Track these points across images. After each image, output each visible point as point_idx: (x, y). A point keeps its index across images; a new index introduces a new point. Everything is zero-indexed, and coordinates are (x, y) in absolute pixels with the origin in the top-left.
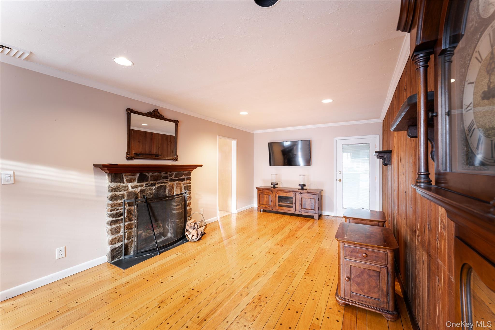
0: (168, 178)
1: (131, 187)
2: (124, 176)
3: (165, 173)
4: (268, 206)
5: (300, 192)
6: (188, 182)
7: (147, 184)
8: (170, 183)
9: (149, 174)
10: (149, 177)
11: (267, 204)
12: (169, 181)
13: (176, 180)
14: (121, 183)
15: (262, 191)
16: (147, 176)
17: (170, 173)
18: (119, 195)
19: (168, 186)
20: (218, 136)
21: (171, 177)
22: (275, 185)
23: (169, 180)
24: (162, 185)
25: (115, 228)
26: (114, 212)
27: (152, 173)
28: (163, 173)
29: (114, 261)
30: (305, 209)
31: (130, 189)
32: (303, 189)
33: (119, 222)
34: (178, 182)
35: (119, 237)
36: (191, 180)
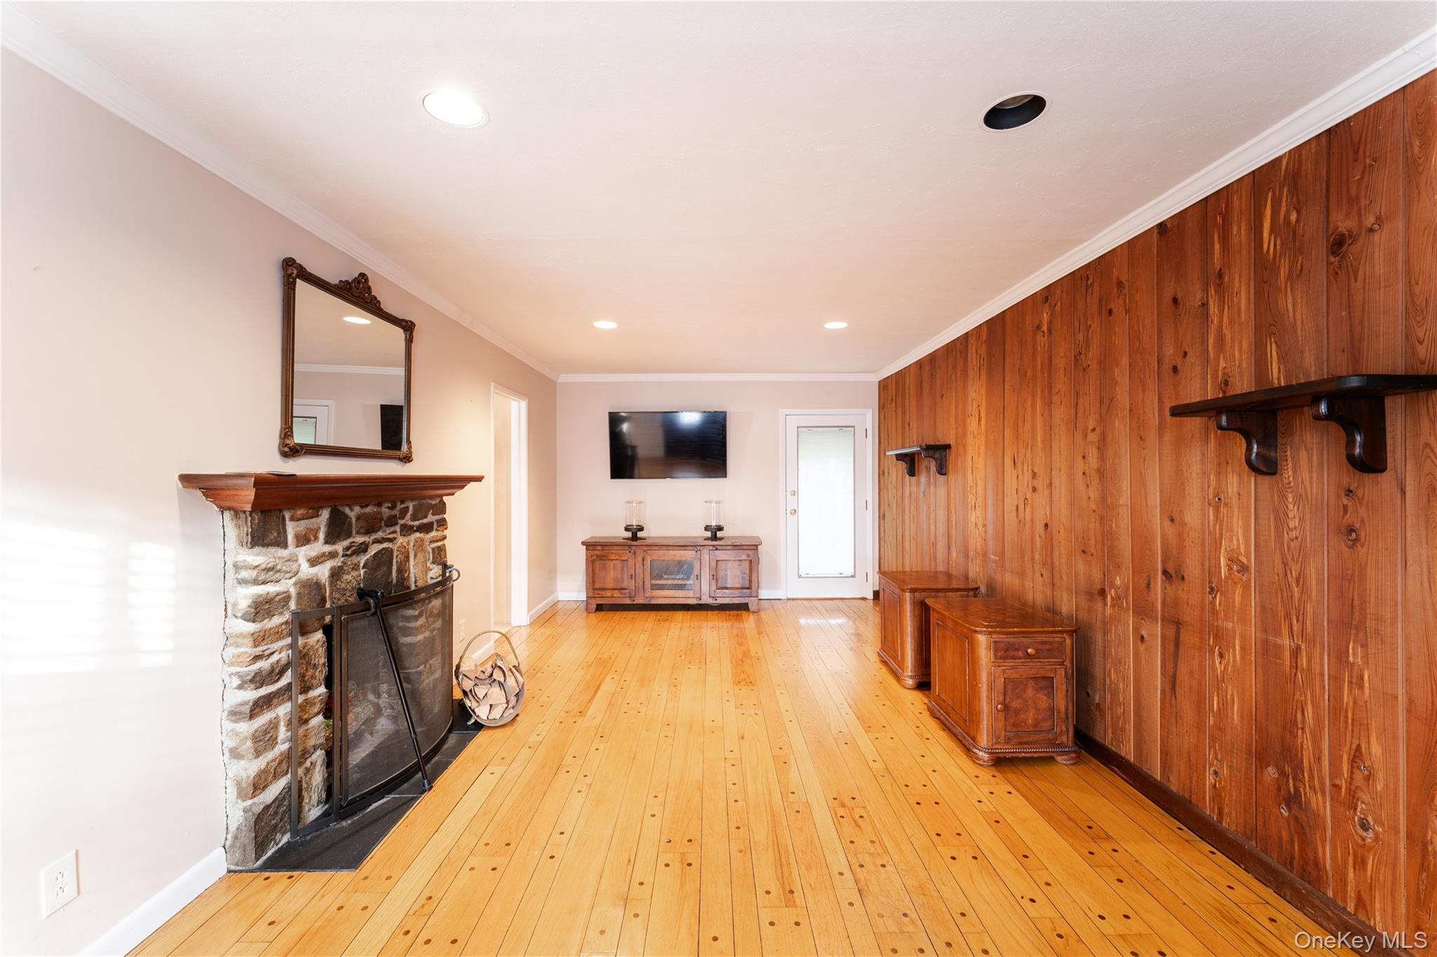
0: (396, 524)
1: (308, 560)
2: (287, 519)
3: (390, 505)
4: (621, 593)
5: (714, 546)
6: (440, 534)
7: (347, 548)
8: (401, 541)
9: (352, 510)
10: (354, 520)
11: (615, 587)
12: (399, 533)
13: (415, 528)
14: (278, 546)
15: (598, 551)
16: (347, 516)
17: (402, 506)
18: (277, 595)
19: (398, 551)
20: (492, 384)
21: (403, 519)
22: (635, 532)
23: (398, 528)
24: (383, 549)
25: (264, 728)
26: (264, 665)
27: (362, 507)
28: (386, 505)
29: (264, 858)
30: (727, 588)
31: (306, 571)
32: (714, 538)
33: (275, 701)
34: (418, 535)
35: (277, 761)
36: (446, 529)
